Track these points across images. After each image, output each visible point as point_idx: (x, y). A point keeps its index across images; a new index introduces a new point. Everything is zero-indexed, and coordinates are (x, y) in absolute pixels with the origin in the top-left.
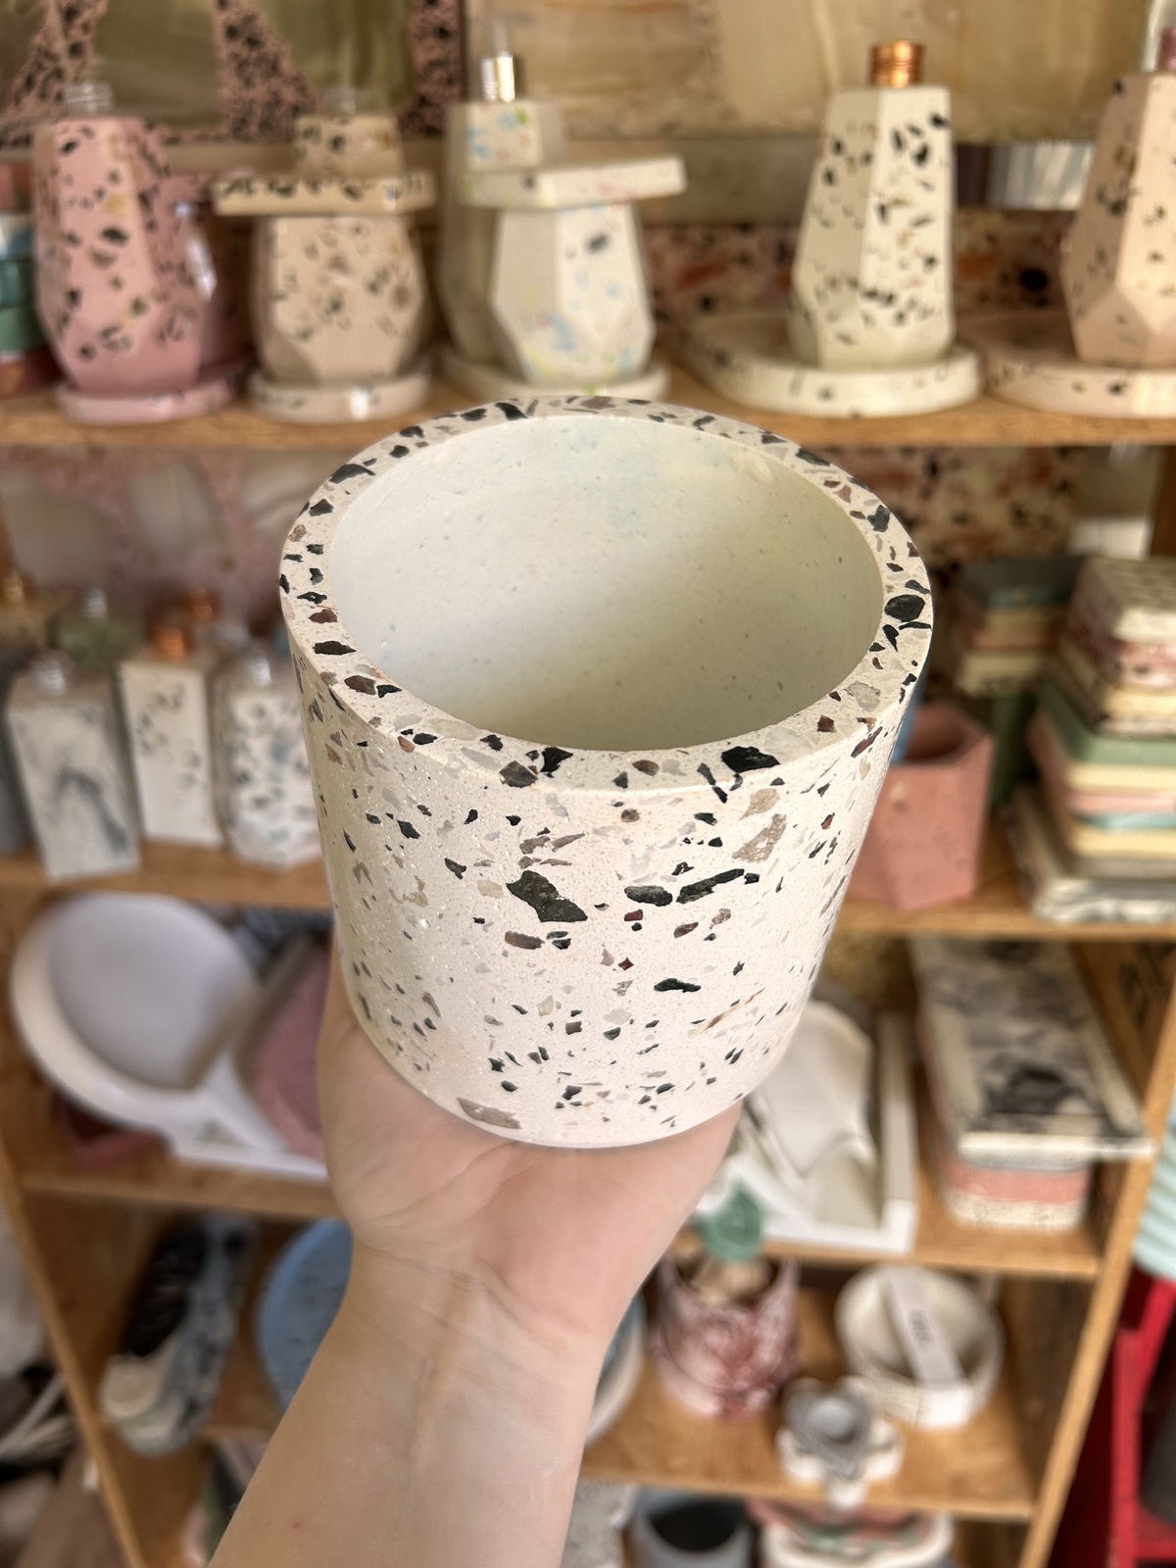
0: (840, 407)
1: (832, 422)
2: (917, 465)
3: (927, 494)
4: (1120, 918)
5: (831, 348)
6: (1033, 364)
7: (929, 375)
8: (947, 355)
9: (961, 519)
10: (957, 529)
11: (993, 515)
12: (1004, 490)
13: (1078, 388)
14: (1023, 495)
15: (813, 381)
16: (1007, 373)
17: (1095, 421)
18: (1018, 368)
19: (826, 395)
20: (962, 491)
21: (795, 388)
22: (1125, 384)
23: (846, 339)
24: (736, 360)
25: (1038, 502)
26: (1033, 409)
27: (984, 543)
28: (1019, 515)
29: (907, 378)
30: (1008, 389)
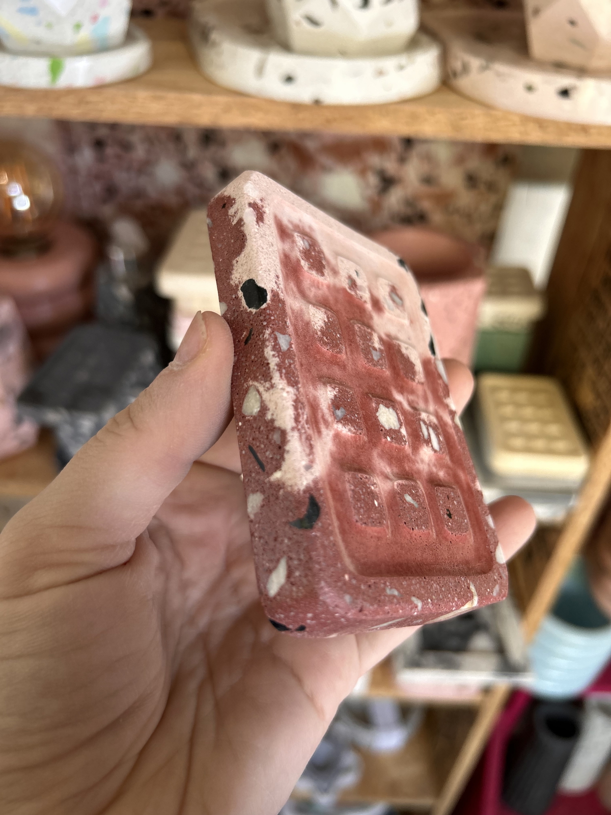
0: (301, 93)
1: (296, 107)
3: (402, 160)
5: (299, 30)
6: (491, 59)
7: (390, 64)
8: (412, 45)
9: (428, 180)
10: (424, 189)
11: (452, 179)
12: (460, 160)
13: (530, 88)
14: (475, 163)
15: (278, 62)
16: (466, 69)
17: (541, 123)
18: (475, 63)
19: (289, 79)
20: (428, 158)
21: (260, 70)
22: (574, 88)
23: (313, 21)
24: (215, 36)
25: (485, 169)
26: (487, 106)
27: (444, 199)
28: (471, 180)
29: (368, 66)
30: (463, 83)
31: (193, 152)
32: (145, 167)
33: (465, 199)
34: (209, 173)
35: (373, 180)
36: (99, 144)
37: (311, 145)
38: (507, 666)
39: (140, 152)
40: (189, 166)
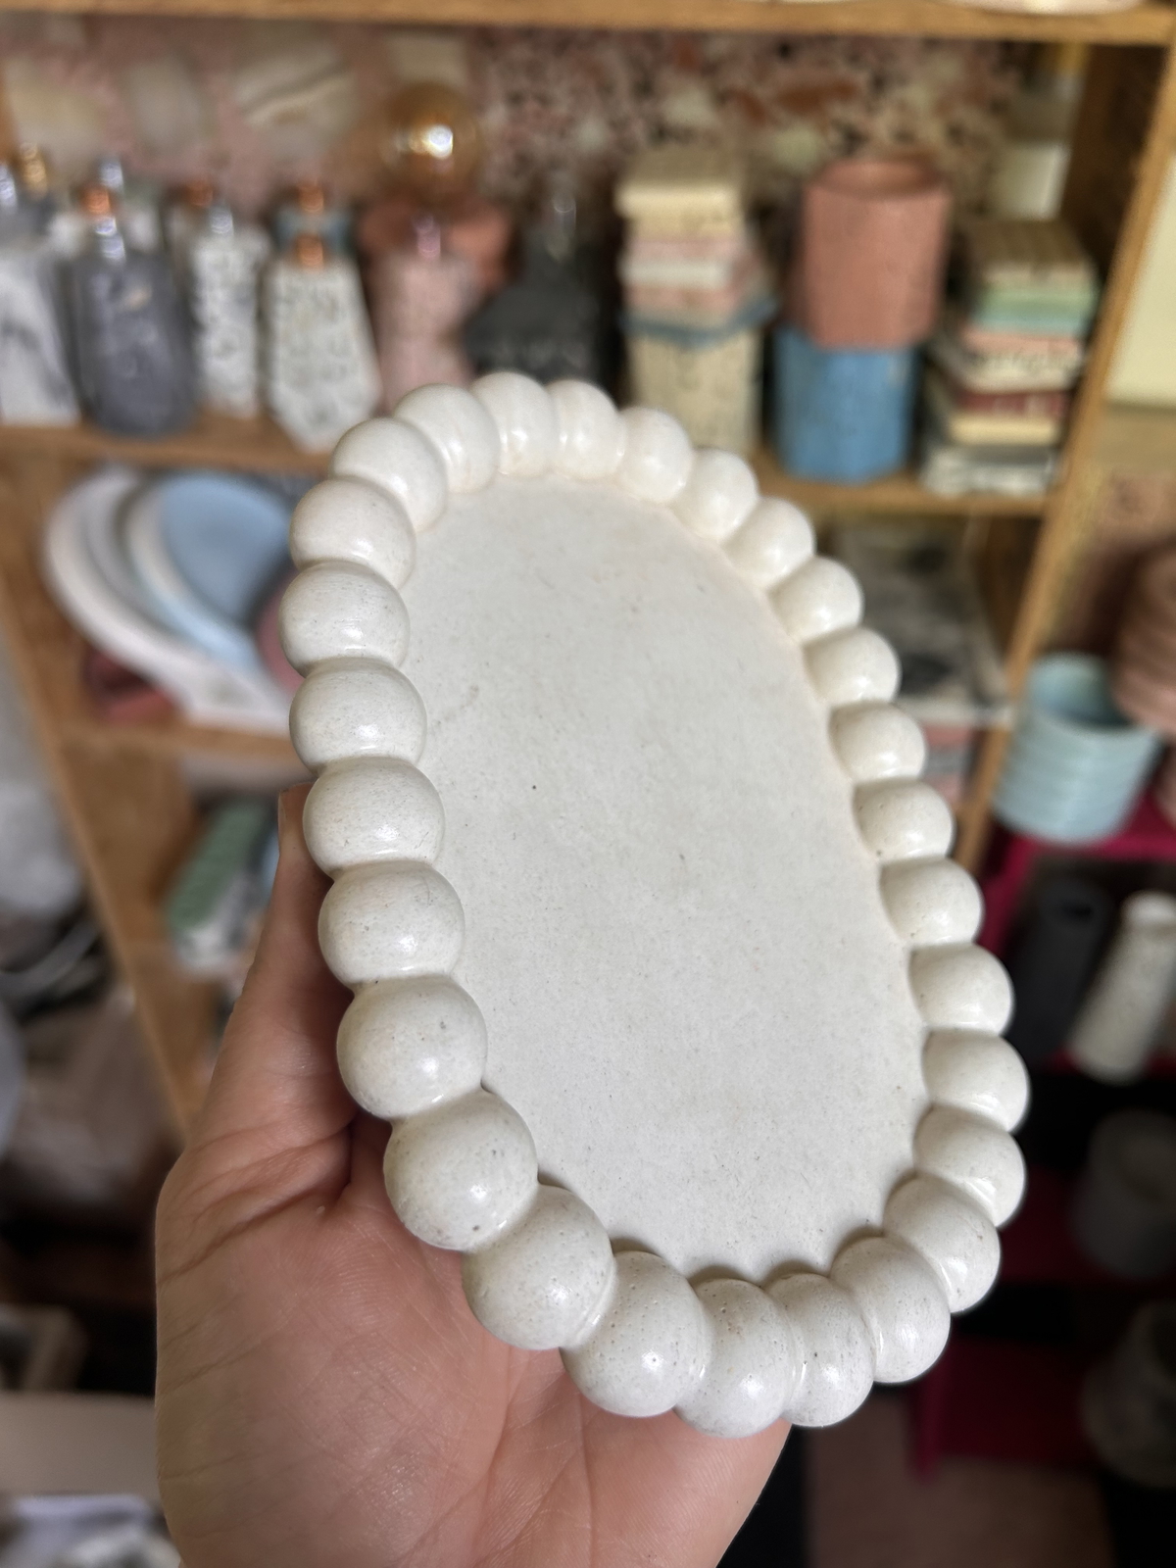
2: (861, 78)
3: (871, 110)
4: (992, 492)
9: (903, 136)
10: (899, 148)
11: (932, 133)
12: (942, 107)
14: (960, 112)
20: (903, 107)
25: (972, 118)
27: (926, 161)
28: (955, 134)
31: (626, 106)
32: (565, 128)
33: (949, 158)
34: (639, 131)
35: (835, 137)
36: (515, 99)
37: (763, 92)
38: (981, 697)
39: (561, 109)
40: (617, 125)
